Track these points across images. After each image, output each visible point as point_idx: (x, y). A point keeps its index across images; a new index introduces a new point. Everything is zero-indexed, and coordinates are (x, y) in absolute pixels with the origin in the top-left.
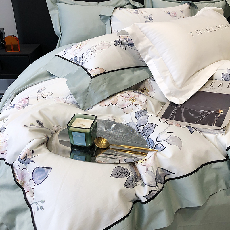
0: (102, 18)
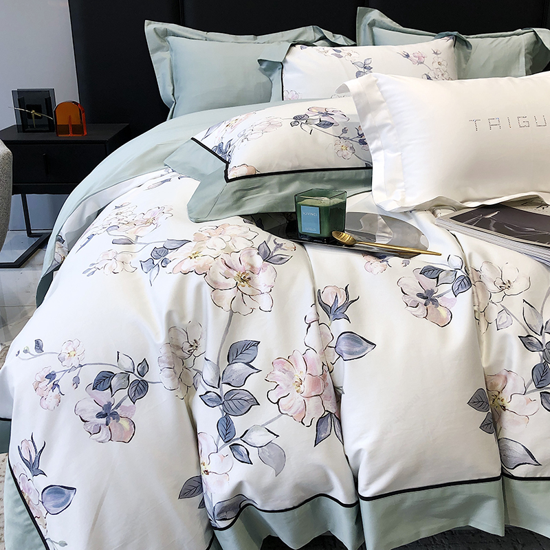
0: (264, 66)
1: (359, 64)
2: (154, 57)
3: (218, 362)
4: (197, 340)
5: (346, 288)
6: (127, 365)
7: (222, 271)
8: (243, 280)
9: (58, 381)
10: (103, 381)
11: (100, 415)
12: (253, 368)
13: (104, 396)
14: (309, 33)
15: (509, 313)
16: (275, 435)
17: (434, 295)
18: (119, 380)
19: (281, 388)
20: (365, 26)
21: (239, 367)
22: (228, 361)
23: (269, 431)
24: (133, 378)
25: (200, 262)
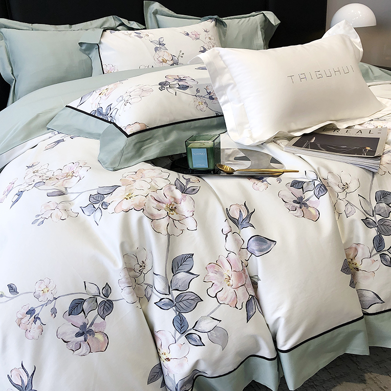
1: (155, 42)
3: (166, 275)
4: (144, 261)
5: (245, 204)
6: (93, 290)
7: (155, 206)
8: (172, 210)
9: (38, 314)
10: (76, 307)
11: (78, 335)
12: (193, 274)
13: (79, 319)
14: (111, 21)
15: (352, 205)
16: (218, 320)
17: (304, 200)
18: (89, 303)
19: (216, 285)
20: (151, 15)
21: (182, 276)
22: (173, 273)
23: (213, 319)
24: (100, 300)
25: (136, 201)
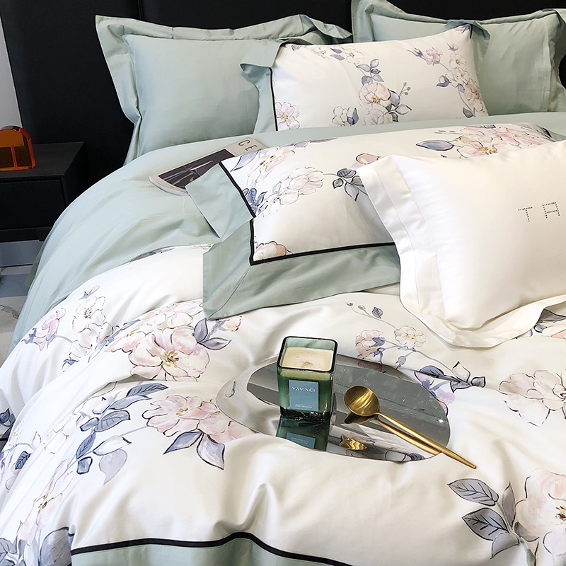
0: (248, 71)
1: (364, 67)
2: (111, 62)
14: (296, 24)
20: (362, 13)
